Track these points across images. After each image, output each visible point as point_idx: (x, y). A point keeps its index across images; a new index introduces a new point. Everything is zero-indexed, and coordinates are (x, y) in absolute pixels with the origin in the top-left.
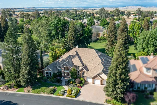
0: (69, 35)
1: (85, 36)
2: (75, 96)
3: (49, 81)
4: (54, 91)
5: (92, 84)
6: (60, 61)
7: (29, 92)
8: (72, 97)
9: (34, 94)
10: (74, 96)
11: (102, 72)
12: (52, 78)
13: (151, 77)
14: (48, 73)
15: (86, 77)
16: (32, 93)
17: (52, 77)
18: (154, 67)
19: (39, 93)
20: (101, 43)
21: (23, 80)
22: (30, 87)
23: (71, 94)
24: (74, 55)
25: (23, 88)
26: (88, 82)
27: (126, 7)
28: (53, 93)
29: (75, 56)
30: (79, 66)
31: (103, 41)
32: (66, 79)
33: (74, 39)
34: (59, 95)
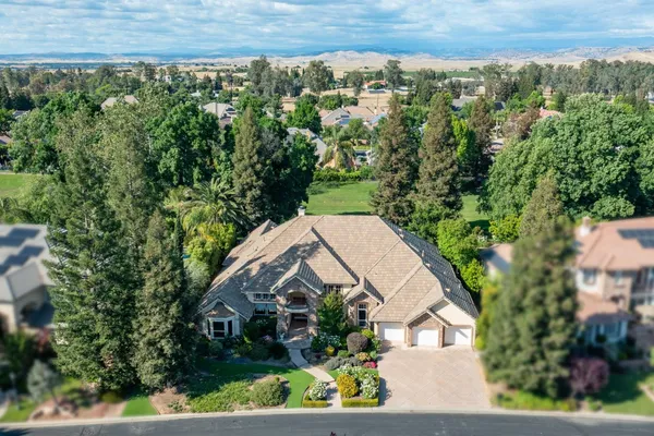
0: (239, 166)
1: (300, 169)
2: (376, 400)
3: (237, 356)
4: (283, 393)
5: (405, 347)
6: (254, 273)
7: (178, 409)
8: (365, 405)
9: (204, 415)
10: (373, 398)
11: (446, 299)
12: (244, 342)
13: (601, 301)
14: (222, 324)
15: (378, 323)
16: (194, 412)
17: (240, 337)
18: (610, 263)
19: (222, 407)
20: (321, 192)
21: (154, 362)
22: (174, 389)
23: (357, 394)
24: (307, 245)
25: (145, 399)
26: (389, 342)
27: (326, 54)
28: (284, 400)
29: (314, 248)
30: (339, 287)
31: (330, 186)
32: (295, 339)
33: (260, 182)
34: (314, 406)
